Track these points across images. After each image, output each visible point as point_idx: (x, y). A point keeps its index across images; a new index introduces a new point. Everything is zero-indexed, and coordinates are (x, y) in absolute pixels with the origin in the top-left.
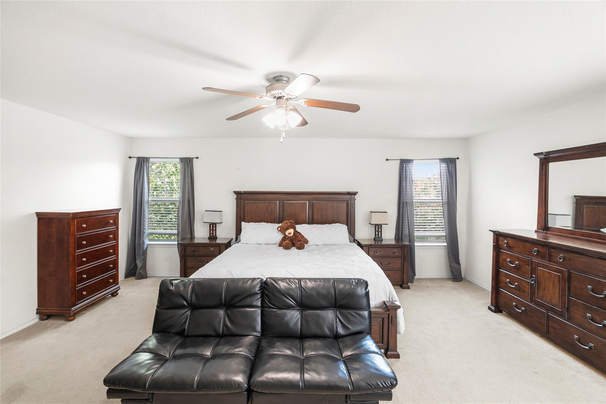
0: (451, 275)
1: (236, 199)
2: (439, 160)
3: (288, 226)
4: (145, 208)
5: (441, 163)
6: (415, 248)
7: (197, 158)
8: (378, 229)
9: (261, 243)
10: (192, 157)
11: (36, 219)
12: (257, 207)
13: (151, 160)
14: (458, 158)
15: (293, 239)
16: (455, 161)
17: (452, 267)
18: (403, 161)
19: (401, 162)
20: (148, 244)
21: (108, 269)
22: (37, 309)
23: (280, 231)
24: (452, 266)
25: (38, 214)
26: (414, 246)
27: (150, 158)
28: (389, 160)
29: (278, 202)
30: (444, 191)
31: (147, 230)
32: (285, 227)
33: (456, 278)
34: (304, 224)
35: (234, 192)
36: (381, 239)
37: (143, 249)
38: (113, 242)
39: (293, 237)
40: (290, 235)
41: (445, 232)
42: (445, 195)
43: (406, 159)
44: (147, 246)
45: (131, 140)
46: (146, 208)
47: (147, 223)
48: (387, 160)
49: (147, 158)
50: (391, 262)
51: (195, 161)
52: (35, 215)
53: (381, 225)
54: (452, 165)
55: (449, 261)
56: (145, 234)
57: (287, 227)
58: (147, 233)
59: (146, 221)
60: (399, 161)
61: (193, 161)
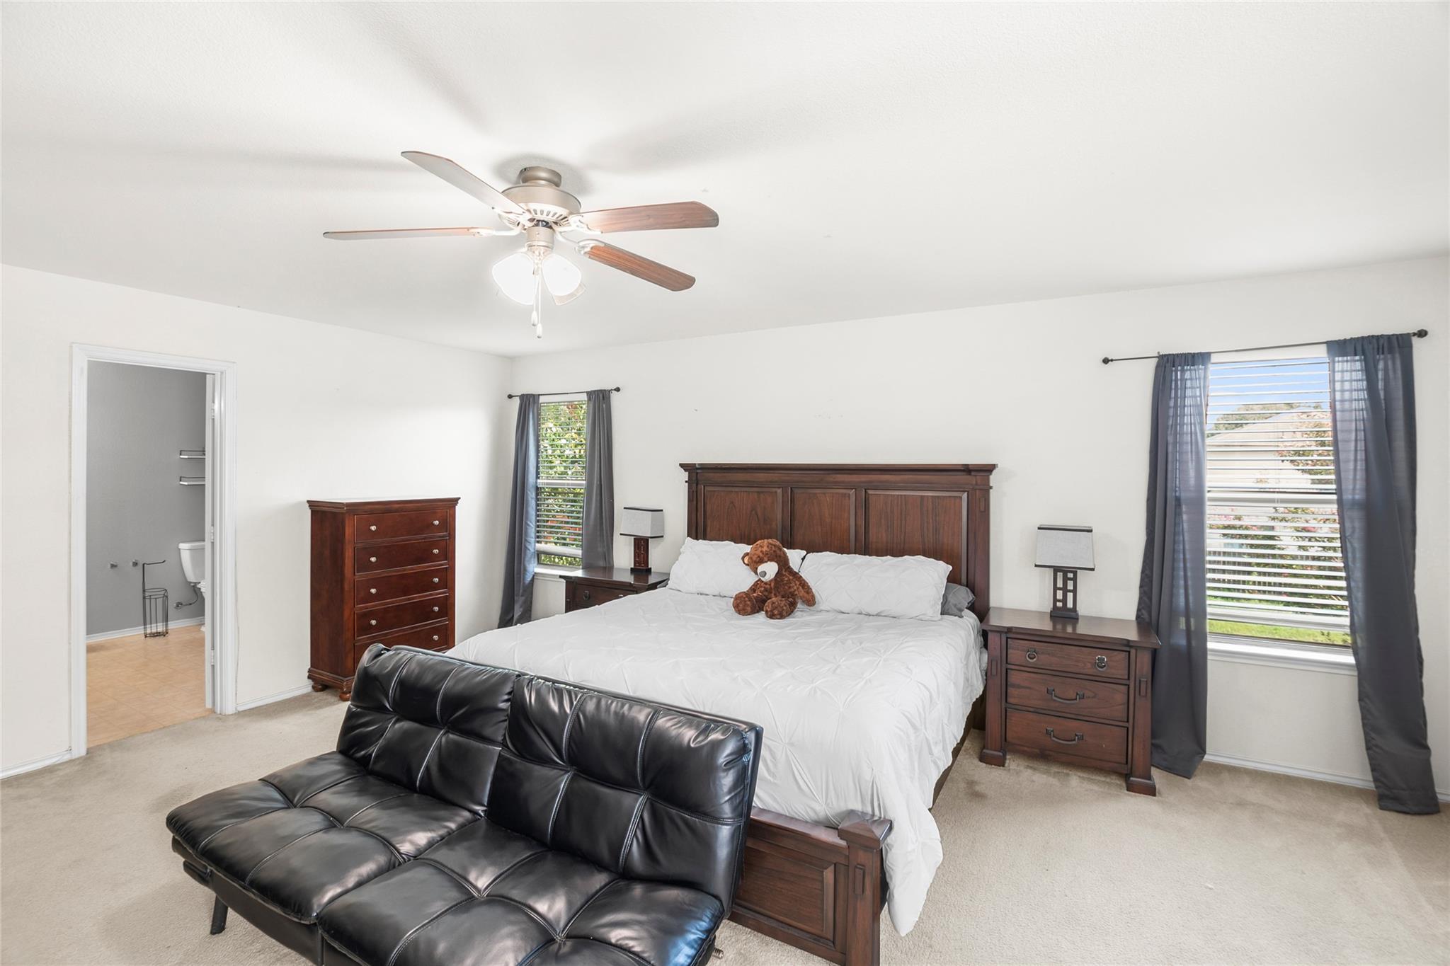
0: (1371, 779)
1: (686, 482)
2: (1325, 345)
3: (761, 555)
4: (530, 499)
5: (1337, 359)
6: (1209, 657)
7: (618, 390)
8: (1065, 584)
9: (707, 593)
10: (609, 389)
11: (308, 513)
12: (732, 503)
13: (542, 399)
14: (1422, 334)
15: (771, 588)
16: (1410, 347)
17: (1377, 750)
18: (1168, 359)
19: (1159, 367)
20: (535, 573)
21: (429, 615)
22: (309, 669)
23: (748, 565)
24: (1377, 746)
25: (312, 504)
26: (1204, 650)
27: (539, 395)
28: (1112, 360)
29: (779, 491)
30: (1347, 461)
31: (533, 544)
32: (756, 556)
33: (1396, 799)
34: (828, 553)
35: (682, 465)
36: (1073, 614)
37: (524, 583)
38: (442, 564)
39: (770, 585)
40: (763, 577)
41: (1348, 613)
42: (1351, 477)
43: (1178, 355)
44: (534, 576)
45: (510, 360)
46: (532, 498)
47: (533, 530)
48: (1106, 361)
49: (534, 395)
50: (1088, 693)
51: (614, 395)
52: (307, 505)
53: (1074, 571)
54: (1390, 363)
55: (1364, 725)
56: (528, 551)
57: (759, 557)
58: (532, 551)
59: (530, 524)
60: (1154, 362)
61: (609, 397)
